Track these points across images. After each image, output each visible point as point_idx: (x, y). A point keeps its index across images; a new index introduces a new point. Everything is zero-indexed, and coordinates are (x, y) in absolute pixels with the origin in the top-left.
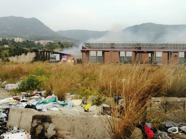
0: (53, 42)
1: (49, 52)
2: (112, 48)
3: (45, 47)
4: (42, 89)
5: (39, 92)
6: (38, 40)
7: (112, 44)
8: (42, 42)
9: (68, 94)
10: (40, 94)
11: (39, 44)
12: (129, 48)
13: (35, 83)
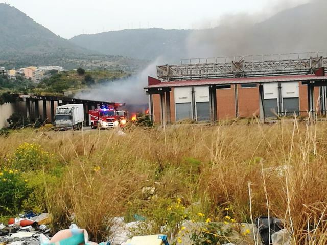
0: (60, 69)
1: (52, 99)
2: (238, 75)
3: (39, 87)
4: (38, 209)
5: (32, 220)
6: (19, 65)
7: (238, 65)
8: (29, 72)
9: (120, 220)
10: (35, 225)
11: (20, 78)
12: (289, 74)
13: (18, 195)
